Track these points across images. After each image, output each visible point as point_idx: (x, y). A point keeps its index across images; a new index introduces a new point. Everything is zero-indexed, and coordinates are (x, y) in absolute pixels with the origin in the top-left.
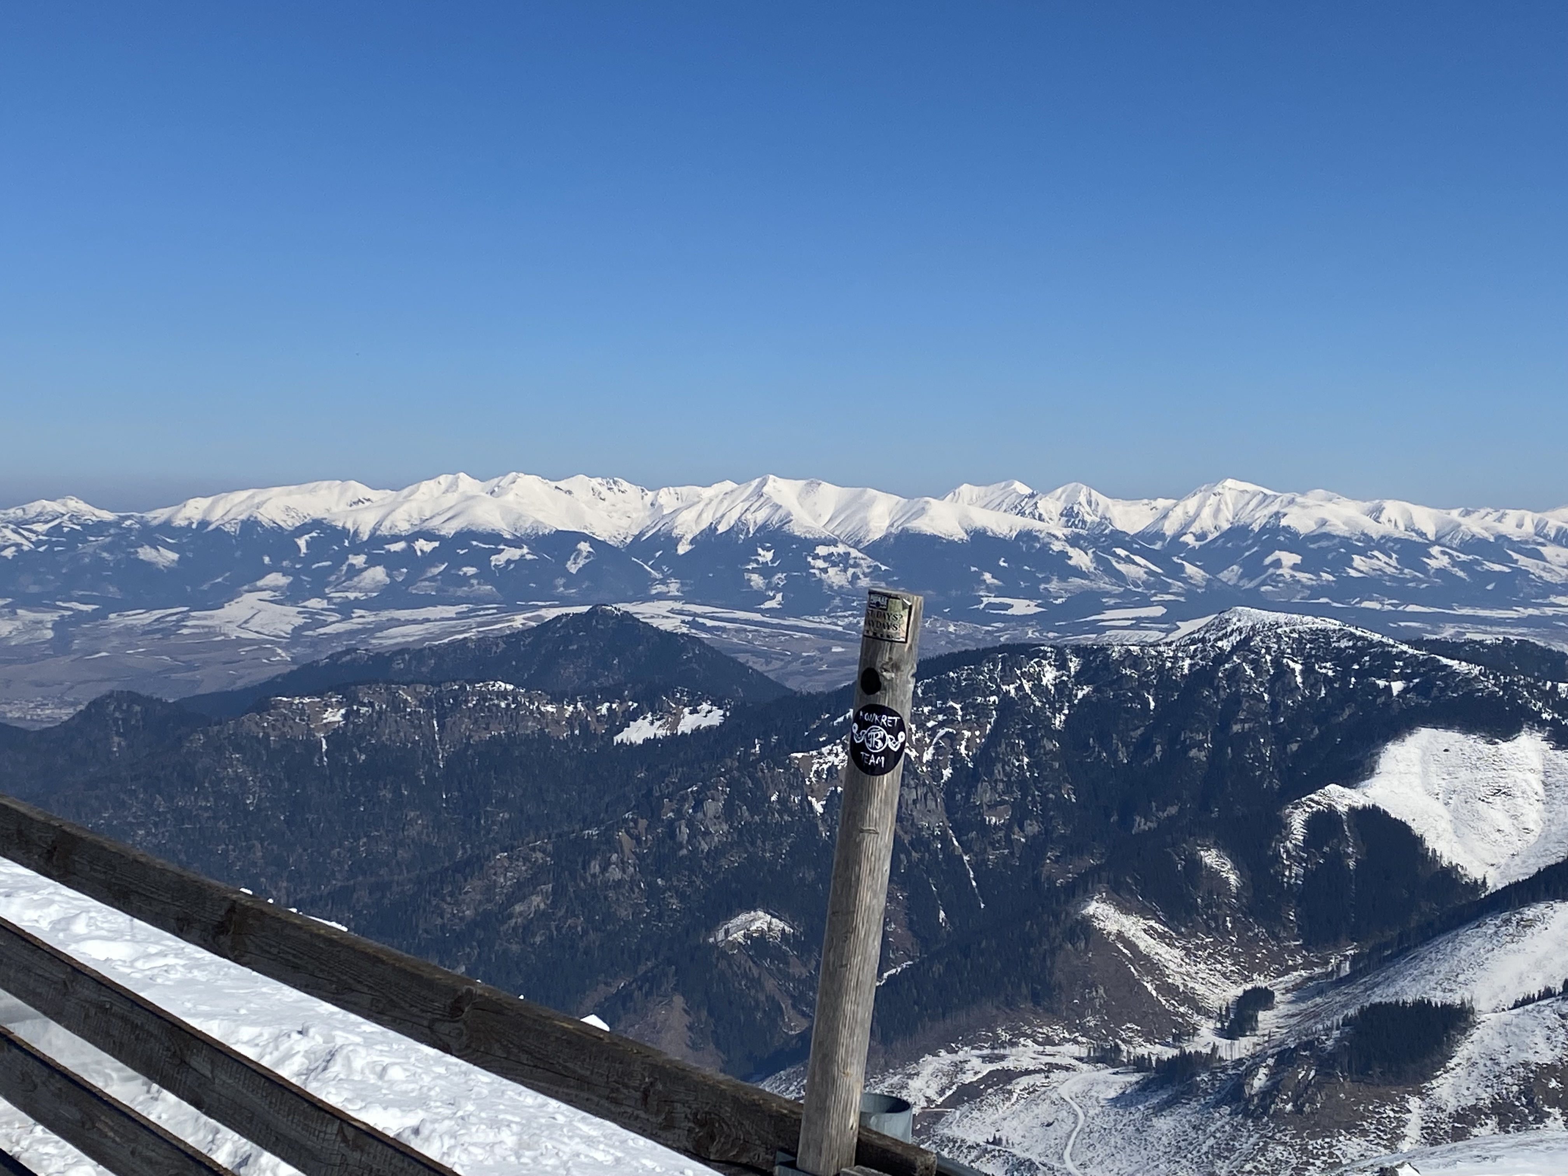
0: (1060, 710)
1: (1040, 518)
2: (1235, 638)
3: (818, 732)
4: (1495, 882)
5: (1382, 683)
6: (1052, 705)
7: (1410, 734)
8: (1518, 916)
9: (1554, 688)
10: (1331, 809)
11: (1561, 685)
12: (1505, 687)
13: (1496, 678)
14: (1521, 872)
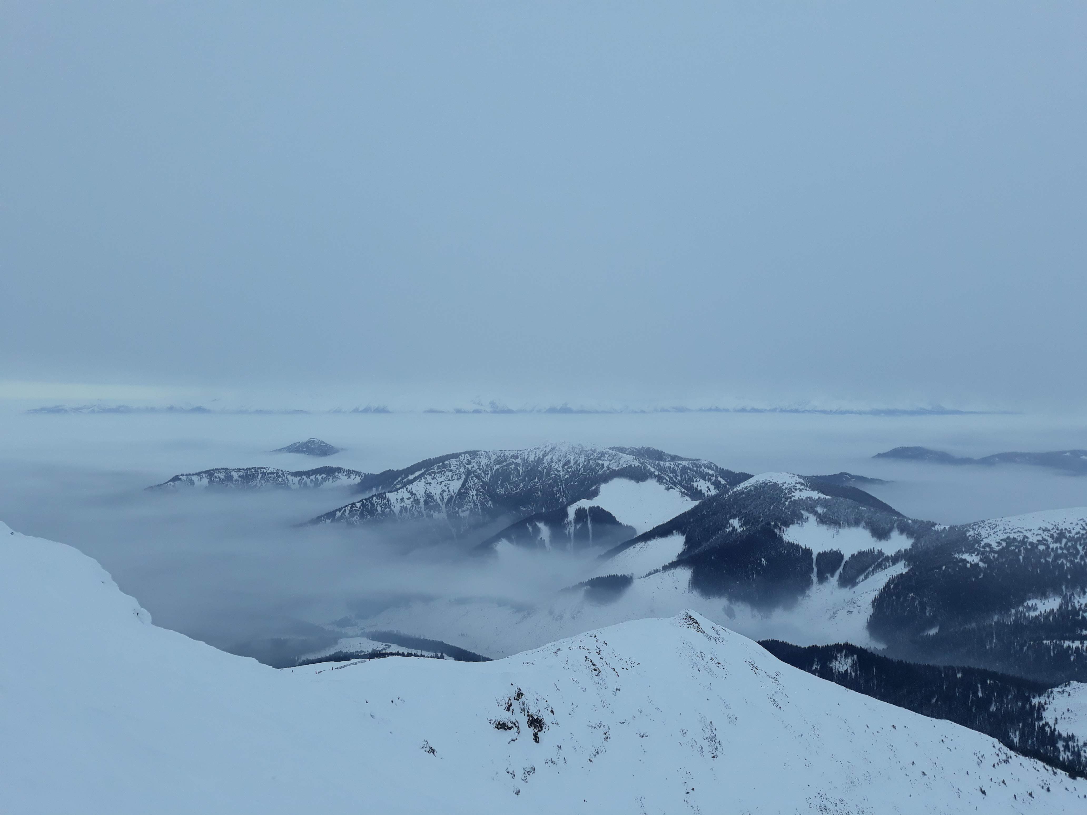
0: (488, 474)
1: (482, 405)
2: (550, 447)
3: (397, 484)
4: (640, 532)
5: (600, 462)
6: (485, 473)
7: (610, 480)
8: (647, 544)
9: (659, 463)
10: (583, 509)
11: (661, 462)
12: (642, 464)
13: (639, 460)
14: (649, 528)
